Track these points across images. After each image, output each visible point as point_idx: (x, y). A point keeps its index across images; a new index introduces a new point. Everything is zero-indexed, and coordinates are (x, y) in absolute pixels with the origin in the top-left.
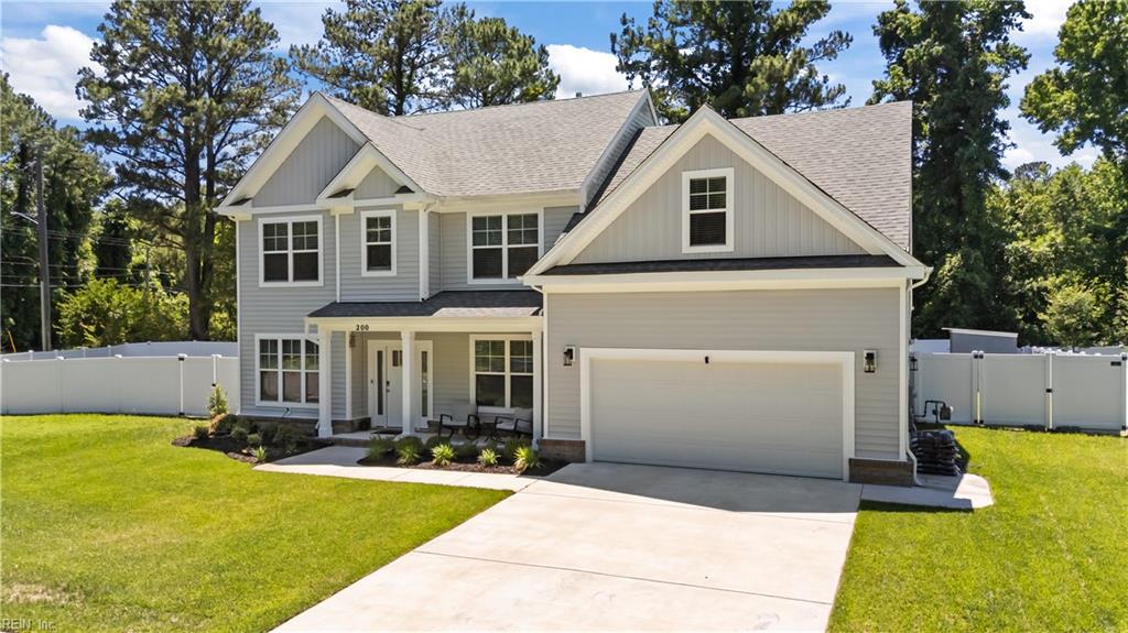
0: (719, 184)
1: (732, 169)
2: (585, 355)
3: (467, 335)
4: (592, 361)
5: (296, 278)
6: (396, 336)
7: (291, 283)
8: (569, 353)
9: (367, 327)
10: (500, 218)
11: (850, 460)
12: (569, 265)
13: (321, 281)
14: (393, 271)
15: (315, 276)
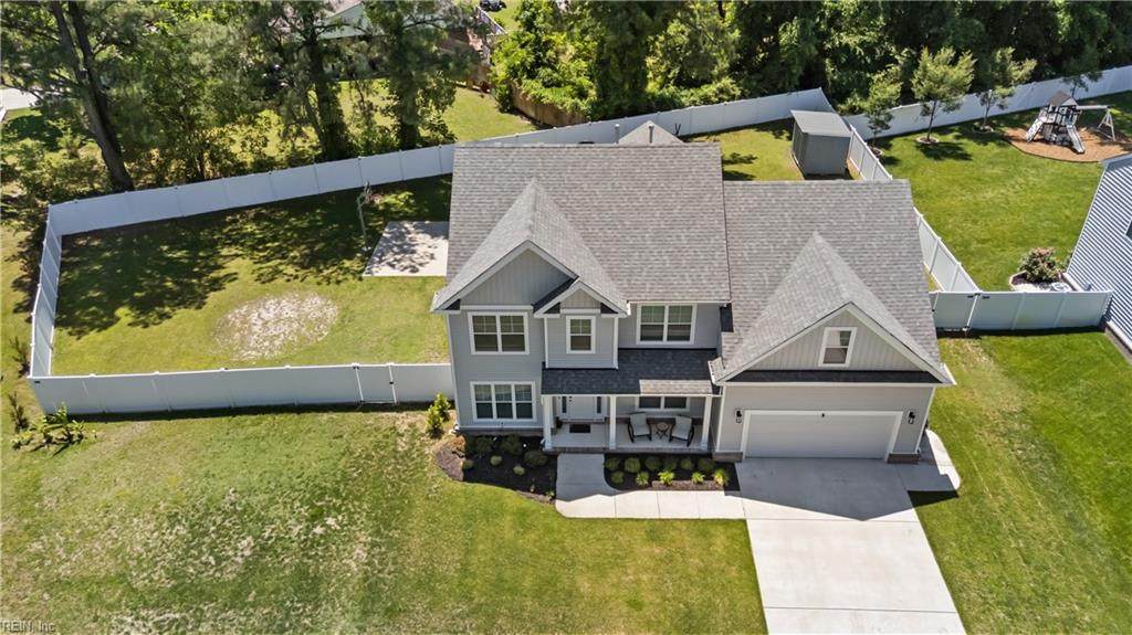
0: (847, 334)
1: (856, 328)
2: (747, 415)
4: (752, 417)
5: (505, 349)
7: (500, 352)
8: (739, 414)
10: (663, 307)
11: (890, 455)
13: (527, 351)
14: (593, 350)
15: (522, 348)
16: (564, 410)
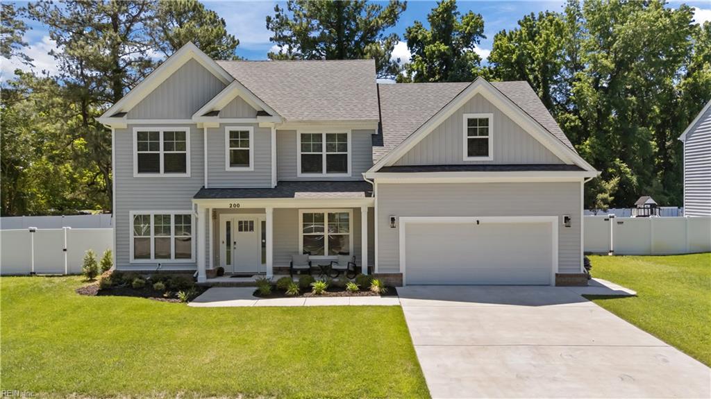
0: (485, 122)
1: (492, 114)
2: (402, 221)
3: (297, 210)
4: (407, 225)
5: (166, 171)
6: (263, 211)
7: (162, 174)
8: (393, 219)
9: (238, 205)
10: (321, 135)
11: (557, 275)
12: (392, 166)
13: (188, 174)
14: (251, 168)
15: (183, 170)
16: (229, 262)
